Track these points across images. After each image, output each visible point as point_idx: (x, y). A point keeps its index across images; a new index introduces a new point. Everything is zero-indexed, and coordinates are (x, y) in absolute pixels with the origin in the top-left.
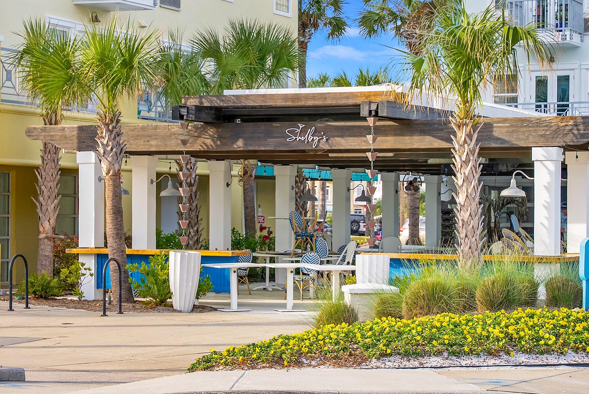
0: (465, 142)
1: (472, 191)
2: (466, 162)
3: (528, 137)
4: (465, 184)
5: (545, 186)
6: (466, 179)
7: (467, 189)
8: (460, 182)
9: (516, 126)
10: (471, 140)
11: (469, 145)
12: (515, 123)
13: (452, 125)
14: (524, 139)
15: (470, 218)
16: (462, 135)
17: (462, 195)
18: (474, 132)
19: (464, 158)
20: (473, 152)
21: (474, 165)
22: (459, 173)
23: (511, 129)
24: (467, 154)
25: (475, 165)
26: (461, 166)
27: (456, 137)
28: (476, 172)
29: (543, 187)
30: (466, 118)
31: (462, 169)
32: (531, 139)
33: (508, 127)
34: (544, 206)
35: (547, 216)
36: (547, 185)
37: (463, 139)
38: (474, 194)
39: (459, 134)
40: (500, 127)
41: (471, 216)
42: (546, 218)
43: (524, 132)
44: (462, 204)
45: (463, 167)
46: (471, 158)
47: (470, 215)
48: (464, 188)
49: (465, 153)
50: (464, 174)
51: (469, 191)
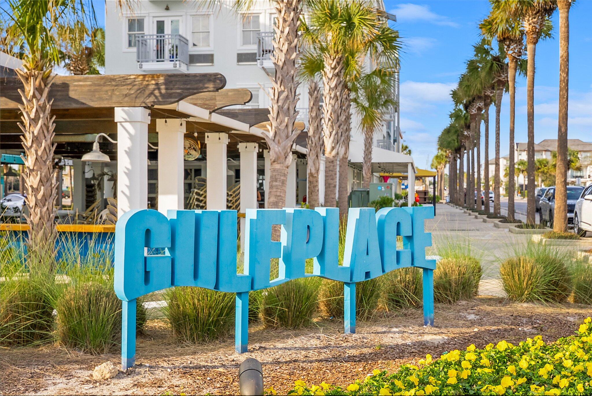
0: (34, 96)
1: (42, 153)
2: (35, 121)
3: (111, 96)
4: (34, 145)
5: (126, 151)
6: (36, 139)
7: (36, 151)
8: (29, 144)
9: (99, 85)
10: (41, 95)
11: (38, 100)
12: (97, 81)
13: (20, 77)
14: (107, 99)
15: (41, 184)
16: (30, 89)
17: (31, 157)
18: (45, 86)
19: (32, 116)
20: (43, 109)
21: (44, 124)
22: (28, 133)
23: (93, 88)
24: (37, 110)
25: (46, 123)
26: (30, 125)
27: (23, 91)
28: (48, 131)
29: (124, 152)
30: (34, 69)
31: (31, 128)
32: (114, 99)
33: (90, 85)
34: (125, 173)
35: (128, 184)
36: (127, 150)
37: (31, 93)
38: (46, 157)
39: (27, 88)
40: (81, 86)
41: (42, 182)
42: (127, 186)
43: (107, 91)
44: (31, 168)
45: (32, 126)
46: (41, 116)
47: (41, 180)
48: (33, 150)
49: (34, 110)
50: (33, 133)
51: (40, 153)
